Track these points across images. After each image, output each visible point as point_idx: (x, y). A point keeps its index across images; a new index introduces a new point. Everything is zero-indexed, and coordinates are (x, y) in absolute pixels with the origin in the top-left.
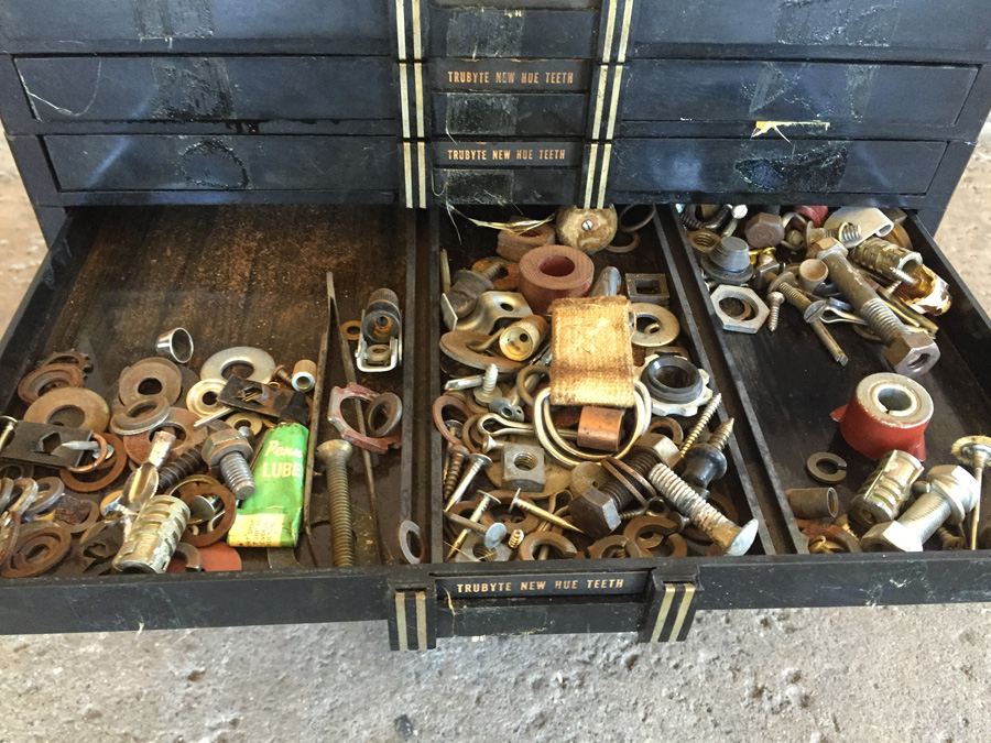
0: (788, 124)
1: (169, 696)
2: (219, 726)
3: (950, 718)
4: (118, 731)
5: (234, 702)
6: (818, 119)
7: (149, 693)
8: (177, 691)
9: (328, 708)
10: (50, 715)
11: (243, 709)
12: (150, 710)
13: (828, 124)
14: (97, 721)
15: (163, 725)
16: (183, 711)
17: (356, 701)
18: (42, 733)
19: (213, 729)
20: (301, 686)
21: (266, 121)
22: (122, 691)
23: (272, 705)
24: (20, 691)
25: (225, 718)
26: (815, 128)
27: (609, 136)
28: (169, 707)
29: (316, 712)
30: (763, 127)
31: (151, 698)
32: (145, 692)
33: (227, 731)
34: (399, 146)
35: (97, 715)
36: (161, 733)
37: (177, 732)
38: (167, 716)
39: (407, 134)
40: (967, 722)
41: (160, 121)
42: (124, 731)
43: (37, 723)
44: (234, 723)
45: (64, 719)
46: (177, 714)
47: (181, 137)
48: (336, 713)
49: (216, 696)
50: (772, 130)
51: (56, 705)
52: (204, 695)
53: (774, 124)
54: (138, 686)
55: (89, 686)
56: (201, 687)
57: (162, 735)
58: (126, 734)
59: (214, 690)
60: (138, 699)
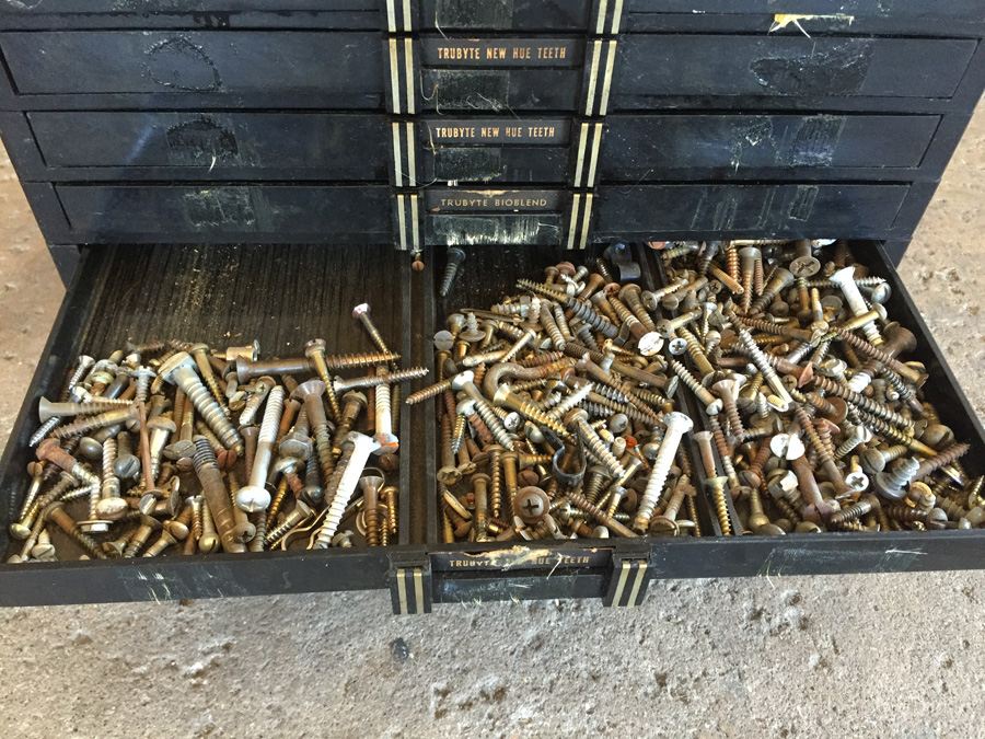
0: (809, 17)
1: (161, 621)
2: (212, 651)
3: (950, 639)
4: (109, 656)
5: (226, 627)
6: (841, 12)
7: (140, 618)
8: (169, 615)
9: (322, 632)
10: (39, 641)
11: (236, 633)
12: (141, 635)
13: (852, 18)
14: (88, 646)
15: (154, 651)
16: (175, 636)
17: (352, 624)
18: (32, 660)
19: (205, 654)
20: (295, 610)
21: (237, 12)
22: (112, 616)
23: (265, 630)
24: (8, 617)
25: (217, 642)
26: (838, 22)
27: (615, 30)
28: (161, 632)
29: (311, 635)
30: (783, 21)
31: (143, 623)
32: (136, 617)
33: (220, 655)
34: (384, 42)
35: (87, 640)
36: (155, 657)
37: (170, 657)
38: (159, 641)
39: (392, 28)
40: (967, 643)
41: (120, 13)
42: (115, 657)
43: (26, 649)
44: (227, 647)
45: (53, 645)
46: (169, 639)
47: (145, 33)
48: (331, 637)
49: (209, 620)
50: (791, 23)
51: (45, 631)
52: (197, 619)
53: (794, 18)
54: (129, 611)
55: (78, 612)
56: (193, 612)
57: (154, 660)
58: (117, 659)
59: (206, 615)
60: (129, 624)
